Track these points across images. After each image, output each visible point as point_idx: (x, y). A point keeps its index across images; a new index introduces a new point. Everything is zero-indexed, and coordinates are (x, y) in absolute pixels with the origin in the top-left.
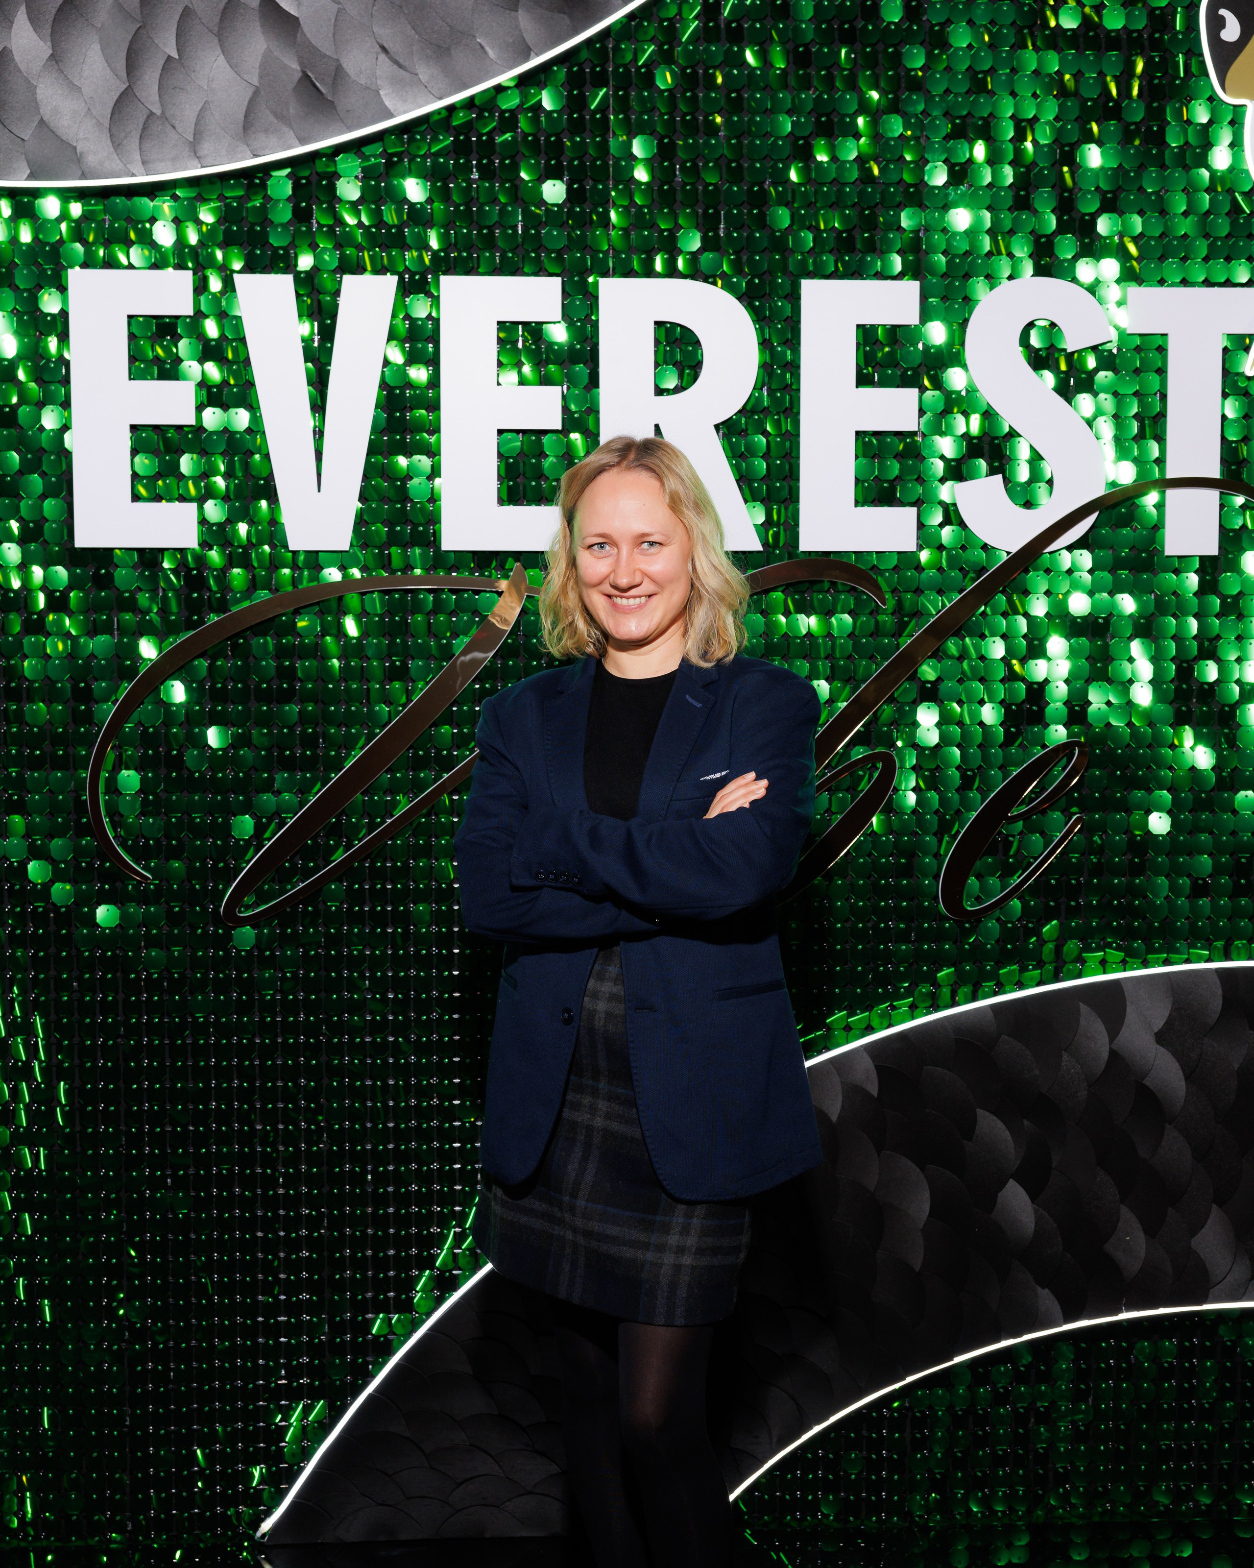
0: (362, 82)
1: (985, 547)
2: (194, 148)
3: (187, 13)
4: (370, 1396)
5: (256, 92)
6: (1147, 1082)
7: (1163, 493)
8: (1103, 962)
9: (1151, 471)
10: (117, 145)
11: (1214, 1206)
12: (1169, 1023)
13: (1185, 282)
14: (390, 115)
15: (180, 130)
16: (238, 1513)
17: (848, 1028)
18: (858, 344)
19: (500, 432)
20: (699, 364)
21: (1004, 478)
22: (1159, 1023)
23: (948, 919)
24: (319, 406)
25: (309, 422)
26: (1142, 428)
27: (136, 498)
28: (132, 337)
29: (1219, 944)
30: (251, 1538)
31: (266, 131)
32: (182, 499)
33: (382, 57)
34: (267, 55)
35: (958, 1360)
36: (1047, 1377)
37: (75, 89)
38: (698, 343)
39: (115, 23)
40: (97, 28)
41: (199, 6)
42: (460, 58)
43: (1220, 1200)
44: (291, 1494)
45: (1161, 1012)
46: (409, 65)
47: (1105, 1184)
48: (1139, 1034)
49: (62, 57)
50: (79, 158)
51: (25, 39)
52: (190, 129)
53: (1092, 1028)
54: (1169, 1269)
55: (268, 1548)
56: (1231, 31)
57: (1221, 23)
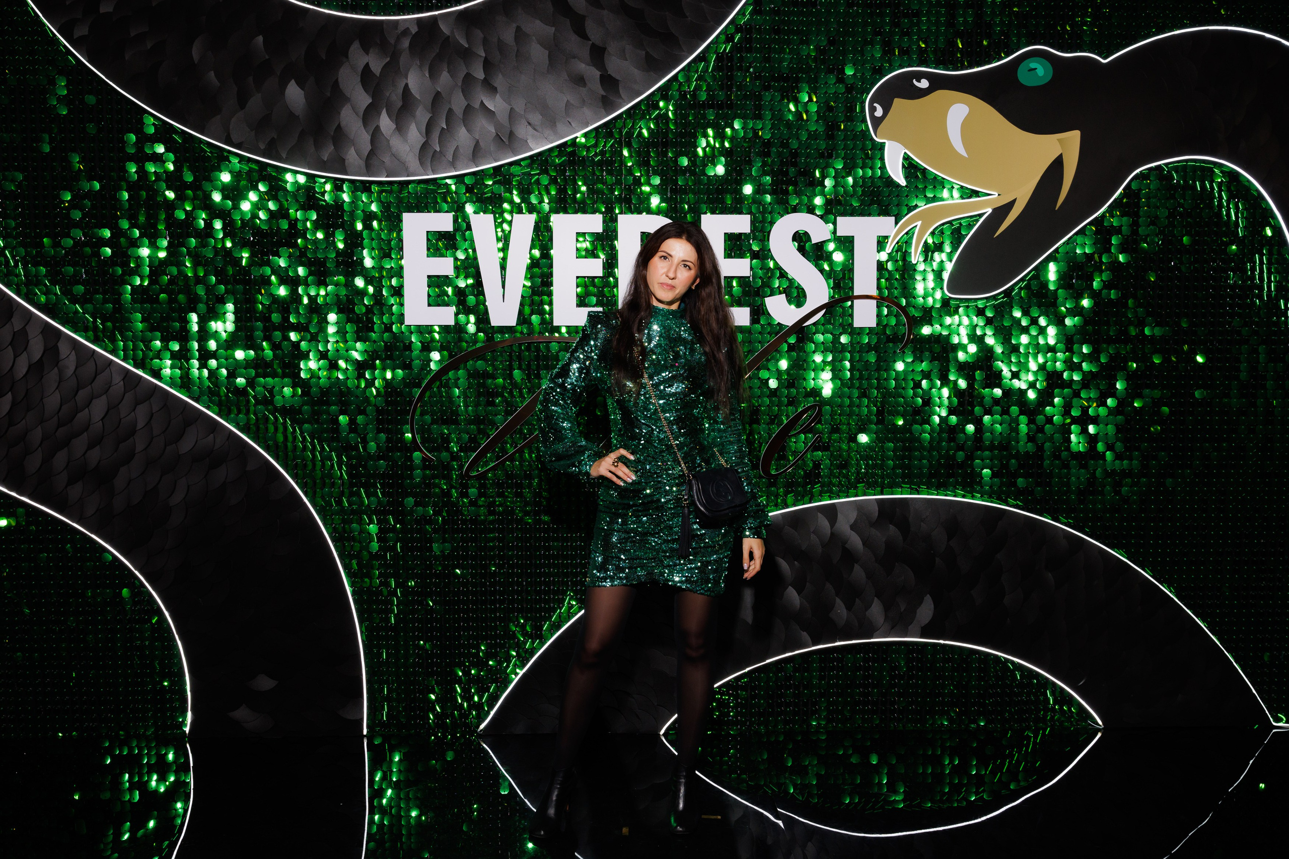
0: (520, 136)
1: (779, 324)
2: (453, 165)
3: (450, 112)
5: (478, 142)
6: (847, 546)
7: (853, 301)
8: (829, 496)
9: (847, 292)
10: (422, 163)
11: (876, 597)
12: (856, 521)
13: (861, 215)
14: (532, 150)
15: (447, 157)
16: (471, 722)
18: (726, 240)
19: (578, 277)
21: (786, 296)
22: (852, 521)
23: (764, 478)
24: (503, 268)
25: (499, 273)
26: (844, 275)
27: (429, 305)
28: (428, 240)
29: (879, 489)
30: (476, 732)
31: (483, 157)
32: (448, 305)
33: (529, 127)
34: (483, 126)
35: (768, 661)
36: (808, 669)
37: (406, 140)
39: (422, 115)
40: (414, 116)
41: (454, 108)
42: (560, 127)
43: (878, 595)
44: (492, 713)
45: (853, 516)
46: (540, 130)
47: (829, 587)
48: (844, 525)
49: (400, 128)
50: (407, 169)
51: (385, 122)
52: (451, 157)
53: (823, 522)
54: (856, 624)
55: (483, 736)
56: (879, 112)
57: (875, 109)
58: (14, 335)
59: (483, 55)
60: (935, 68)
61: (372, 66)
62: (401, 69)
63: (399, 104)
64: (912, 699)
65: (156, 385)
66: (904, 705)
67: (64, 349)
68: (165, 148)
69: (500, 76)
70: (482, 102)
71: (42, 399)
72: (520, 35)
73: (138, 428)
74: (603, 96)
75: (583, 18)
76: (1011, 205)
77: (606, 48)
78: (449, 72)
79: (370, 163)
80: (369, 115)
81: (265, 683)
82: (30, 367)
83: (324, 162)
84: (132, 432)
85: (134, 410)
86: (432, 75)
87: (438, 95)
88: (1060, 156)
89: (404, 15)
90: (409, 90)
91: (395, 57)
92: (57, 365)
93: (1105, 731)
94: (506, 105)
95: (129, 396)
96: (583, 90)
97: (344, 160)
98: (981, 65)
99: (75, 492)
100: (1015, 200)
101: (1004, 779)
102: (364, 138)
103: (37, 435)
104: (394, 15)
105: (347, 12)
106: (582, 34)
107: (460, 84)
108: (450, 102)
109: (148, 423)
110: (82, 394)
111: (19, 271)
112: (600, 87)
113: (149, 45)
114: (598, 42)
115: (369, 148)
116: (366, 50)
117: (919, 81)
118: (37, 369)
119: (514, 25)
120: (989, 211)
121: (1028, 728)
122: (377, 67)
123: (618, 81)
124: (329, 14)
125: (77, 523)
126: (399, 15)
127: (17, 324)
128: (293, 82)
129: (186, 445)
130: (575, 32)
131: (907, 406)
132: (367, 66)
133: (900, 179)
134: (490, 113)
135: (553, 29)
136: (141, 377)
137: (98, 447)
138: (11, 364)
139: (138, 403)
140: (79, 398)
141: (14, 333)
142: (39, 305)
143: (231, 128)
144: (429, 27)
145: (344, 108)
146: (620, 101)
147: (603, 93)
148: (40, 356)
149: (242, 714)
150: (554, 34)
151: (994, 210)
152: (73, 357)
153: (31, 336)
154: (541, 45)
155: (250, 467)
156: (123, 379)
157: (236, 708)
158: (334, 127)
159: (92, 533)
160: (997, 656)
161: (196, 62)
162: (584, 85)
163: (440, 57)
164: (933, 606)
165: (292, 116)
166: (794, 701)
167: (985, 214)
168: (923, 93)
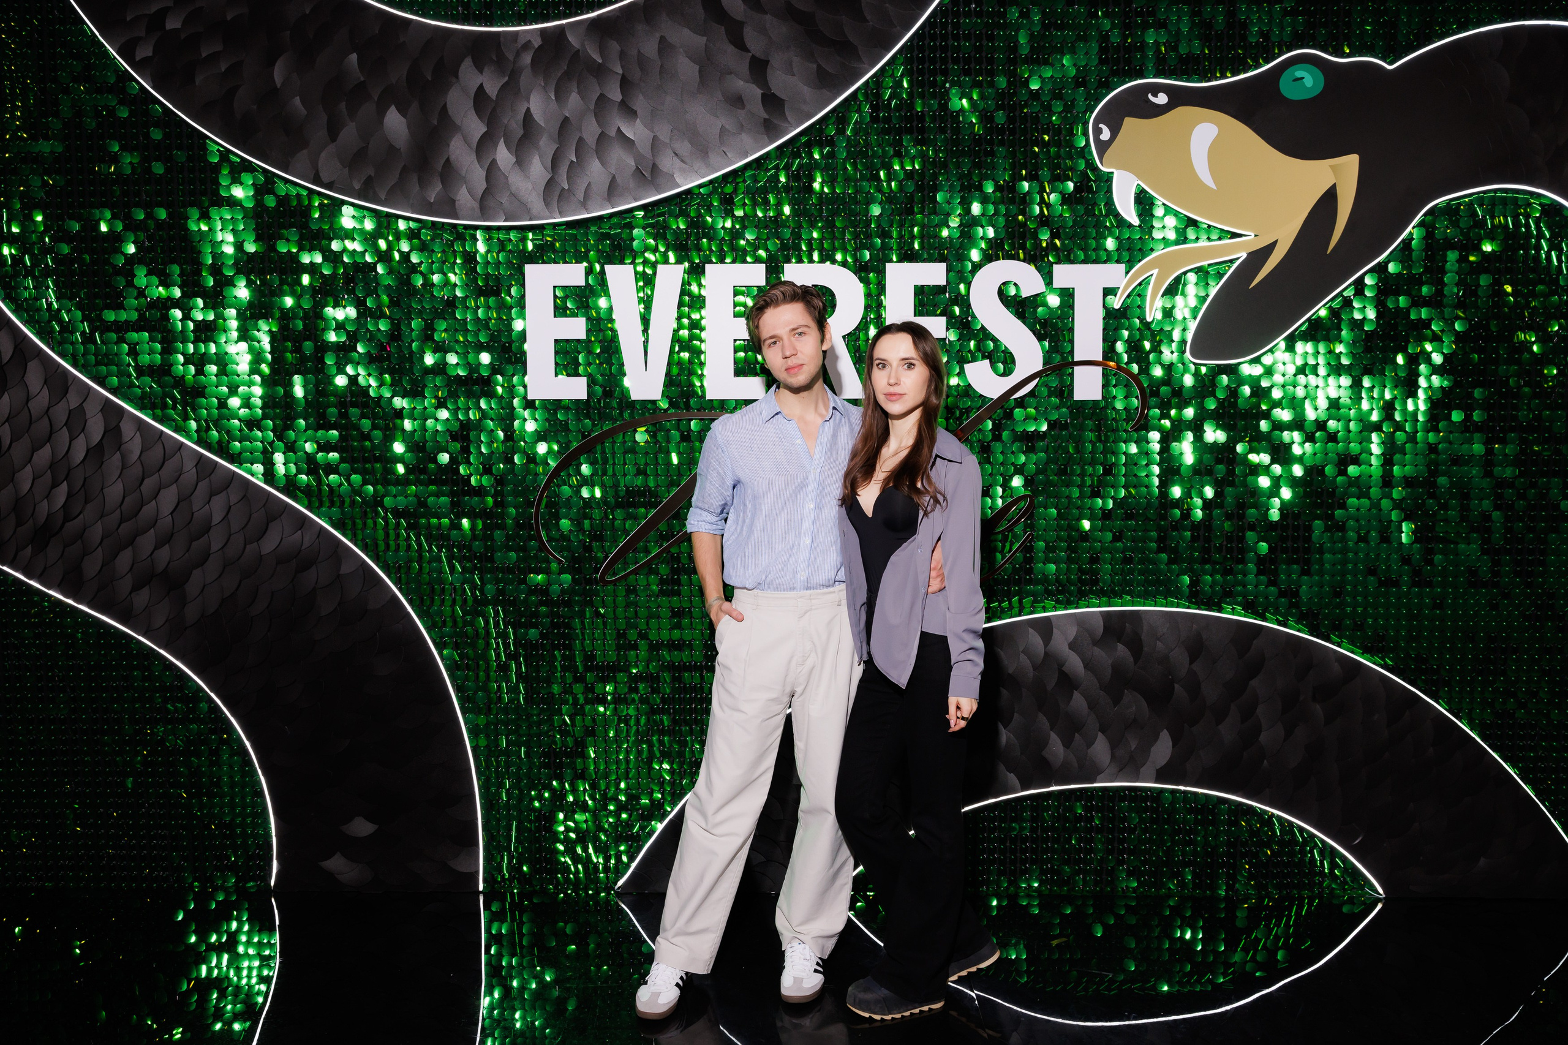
0: (665, 170)
1: (981, 396)
2: (584, 205)
3: (581, 141)
4: (671, 820)
5: (614, 177)
6: (1064, 669)
7: (1072, 369)
8: (1043, 607)
9: (1066, 357)
10: (547, 203)
11: (1100, 732)
12: (1075, 638)
13: (1084, 262)
14: (679, 187)
15: (577, 196)
16: (606, 877)
18: (915, 295)
19: (735, 341)
21: (991, 362)
22: (1071, 638)
24: (646, 330)
25: (641, 337)
27: (557, 374)
28: (555, 297)
29: (1105, 598)
30: (613, 889)
31: (618, 196)
32: (579, 375)
33: (675, 158)
34: (620, 159)
36: (1017, 820)
37: (528, 177)
38: (833, 295)
39: (547, 145)
40: (538, 148)
41: (585, 136)
42: (713, 158)
43: (1103, 730)
44: (634, 866)
45: (1072, 632)
46: (688, 162)
47: (1043, 720)
48: (1061, 643)
49: (520, 162)
50: (529, 211)
51: (503, 155)
52: (582, 195)
53: (1035, 639)
54: (1076, 765)
55: (621, 894)
56: (1106, 135)
57: (1100, 131)
58: (69, 414)
59: (621, 72)
61: (487, 87)
62: (522, 90)
63: (521, 132)
64: (1145, 857)
65: (234, 472)
66: (1135, 864)
67: (127, 430)
69: (641, 97)
70: (619, 129)
71: (102, 489)
72: (664, 46)
73: (213, 524)
74: (765, 119)
75: (740, 25)
76: (1271, 247)
77: (768, 62)
78: (579, 93)
79: (485, 205)
80: (484, 146)
81: (362, 828)
82: (88, 451)
83: (431, 204)
84: (207, 528)
85: (209, 502)
86: (558, 98)
87: (566, 122)
88: (1334, 187)
89: (526, 25)
90: (531, 115)
91: (514, 75)
92: (119, 449)
93: (1386, 901)
94: (646, 131)
95: (203, 486)
96: (742, 113)
97: (453, 201)
99: (142, 598)
100: (1275, 243)
101: (1259, 958)
102: (477, 175)
103: (98, 530)
104: (513, 25)
105: (457, 23)
106: (740, 45)
107: (592, 107)
108: (580, 130)
109: (225, 518)
110: (149, 483)
111: (76, 338)
112: (762, 109)
113: (224, 67)
114: (758, 55)
115: (485, 185)
116: (480, 68)
117: (1156, 96)
118: (96, 452)
119: (658, 35)
120: (1244, 255)
121: (1290, 896)
122: (492, 88)
123: (783, 100)
124: (435, 26)
125: (144, 636)
126: (519, 25)
127: (73, 400)
128: (393, 108)
129: (269, 544)
130: (731, 42)
131: (1140, 498)
132: (481, 87)
133: (1132, 217)
134: (628, 143)
135: (705, 38)
136: (217, 463)
137: (167, 546)
138: (67, 448)
139: (212, 494)
140: (144, 487)
143: (320, 165)
144: (555, 40)
145: (454, 139)
146: (786, 125)
147: (766, 116)
148: (99, 439)
149: (336, 864)
150: (706, 45)
151: (1250, 254)
152: (138, 439)
153: (88, 415)
154: (690, 58)
155: (345, 569)
156: (196, 466)
157: (329, 857)
158: (442, 162)
159: (160, 648)
160: (1251, 807)
161: (279, 86)
162: (743, 106)
163: (567, 76)
164: (1171, 744)
165: (392, 150)
166: (999, 857)
167: (1238, 259)
168: (1161, 110)
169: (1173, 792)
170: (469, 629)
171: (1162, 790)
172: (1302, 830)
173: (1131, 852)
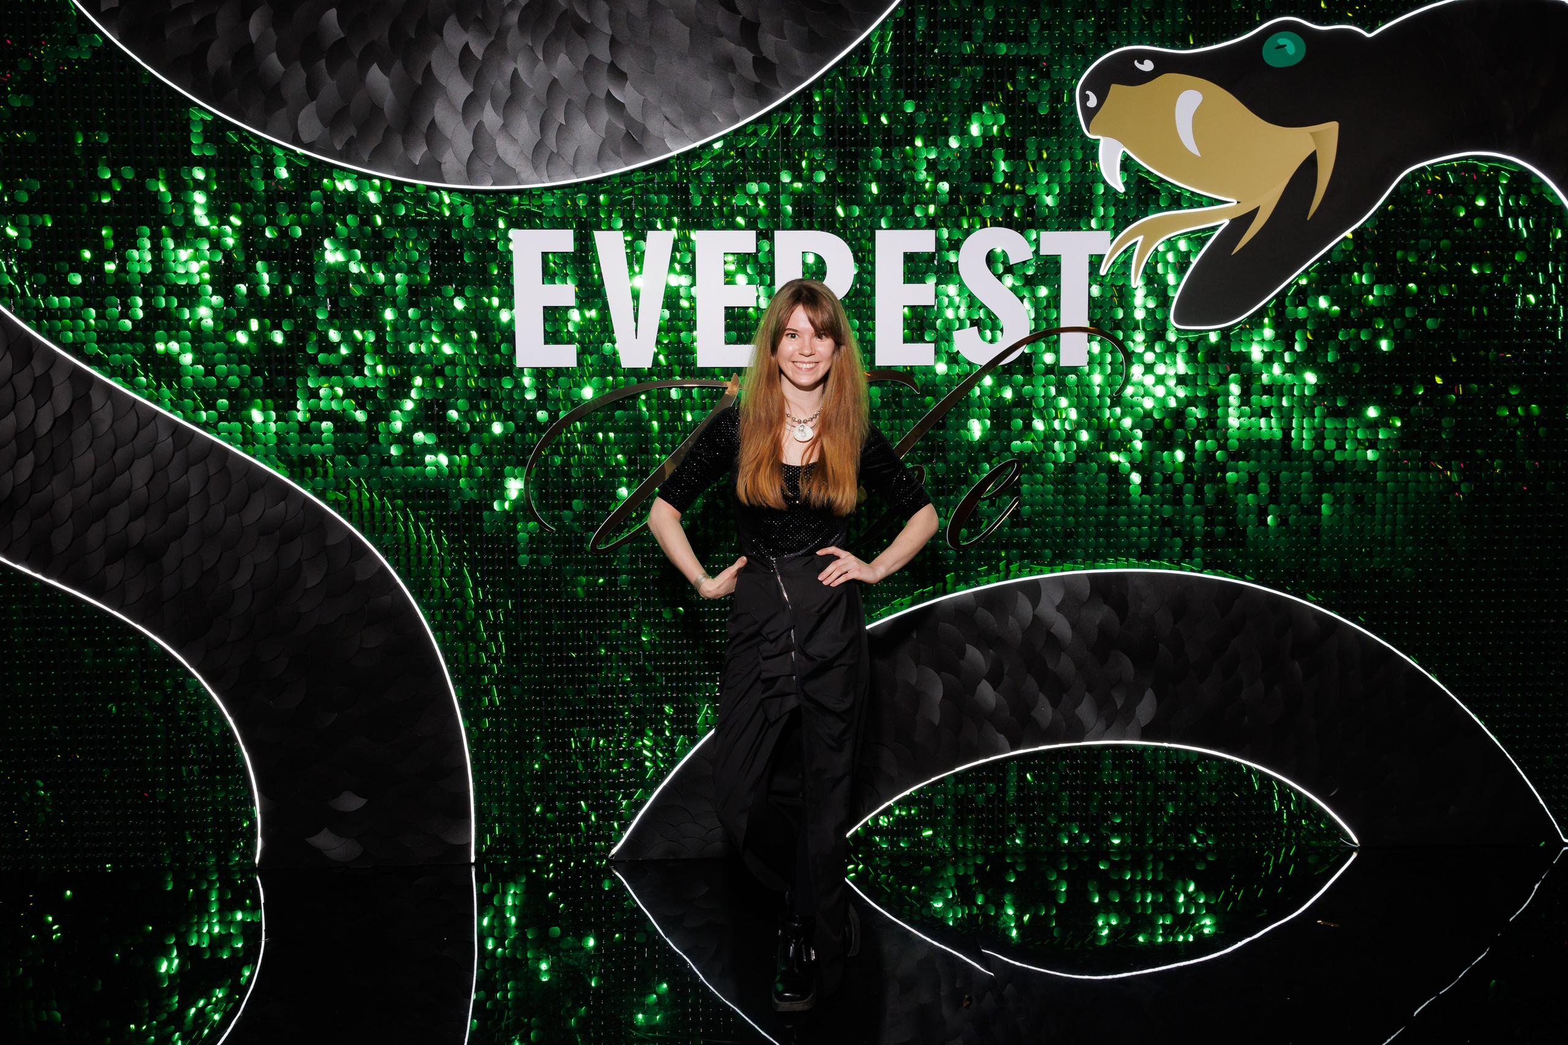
0: (656, 134)
1: (969, 363)
2: (574, 169)
3: (569, 102)
4: (665, 787)
5: (604, 141)
6: (1051, 631)
7: (1058, 335)
8: (1030, 571)
9: (1053, 324)
10: (536, 168)
11: (1087, 694)
12: (1063, 601)
14: (670, 151)
15: (566, 159)
16: (600, 845)
17: (902, 604)
18: (904, 262)
19: (726, 308)
20: (825, 274)
21: (979, 329)
22: (1058, 601)
23: (951, 549)
25: (631, 304)
26: (1049, 305)
27: (546, 343)
28: (544, 263)
29: (1089, 561)
30: (606, 857)
31: (609, 160)
32: (569, 343)
33: (666, 122)
34: (609, 122)
35: (957, 770)
36: (1004, 780)
37: (514, 140)
38: (823, 263)
39: (534, 107)
40: (525, 109)
41: (574, 98)
42: (704, 122)
43: (1089, 690)
44: (626, 836)
45: (1060, 594)
46: (679, 126)
47: (1031, 680)
48: (1048, 607)
49: (508, 124)
50: (517, 174)
51: (490, 117)
52: (572, 159)
53: (1024, 603)
54: (1064, 724)
55: (615, 862)
56: (1092, 102)
57: (1087, 98)
58: (35, 381)
59: (610, 33)
60: (1161, 46)
61: (472, 46)
62: (509, 50)
63: (507, 93)
64: (1129, 813)
65: (213, 442)
67: (97, 399)
68: (219, 150)
69: (630, 58)
70: (609, 93)
71: (71, 460)
72: (653, 7)
73: (191, 495)
74: (756, 83)
76: (1251, 215)
77: (759, 24)
78: (567, 54)
79: (472, 168)
80: (470, 107)
81: (352, 802)
82: (56, 420)
83: (413, 166)
84: (185, 499)
85: (186, 473)
86: (546, 59)
87: (554, 82)
88: (1314, 154)
90: (518, 77)
91: (502, 33)
92: (89, 418)
93: (1361, 850)
94: (637, 94)
95: (179, 455)
96: (731, 77)
97: (440, 164)
98: (1217, 43)
99: (115, 572)
100: (1257, 210)
101: (1238, 908)
102: (463, 138)
103: (65, 505)
106: (731, 7)
107: (582, 69)
108: (569, 92)
109: (204, 488)
110: (122, 454)
111: (40, 302)
112: (753, 73)
113: (195, 21)
114: (748, 17)
115: (471, 148)
116: (464, 27)
117: (1142, 63)
118: (65, 422)
120: (1226, 222)
121: (1269, 848)
122: (478, 50)
123: (774, 64)
125: (118, 611)
127: (38, 367)
128: (375, 67)
129: (252, 515)
130: (722, 4)
132: (466, 47)
133: (1118, 185)
134: (617, 105)
136: (194, 432)
137: (142, 519)
138: (33, 417)
139: (189, 464)
140: (116, 458)
141: (35, 378)
142: (65, 344)
143: (299, 123)
145: (438, 101)
146: (777, 90)
148: (66, 409)
149: (323, 839)
151: (1234, 222)
152: (108, 408)
153: (56, 382)
154: (681, 20)
155: (330, 541)
156: (172, 435)
157: (316, 832)
158: (427, 123)
159: (137, 623)
160: (1230, 761)
161: (254, 42)
162: (734, 70)
163: (556, 35)
164: (1155, 703)
165: (375, 109)
166: (988, 817)
167: (1220, 225)
168: (1145, 78)
169: (1156, 748)
170: (458, 600)
171: (1145, 748)
172: (1279, 782)
173: (1114, 809)
